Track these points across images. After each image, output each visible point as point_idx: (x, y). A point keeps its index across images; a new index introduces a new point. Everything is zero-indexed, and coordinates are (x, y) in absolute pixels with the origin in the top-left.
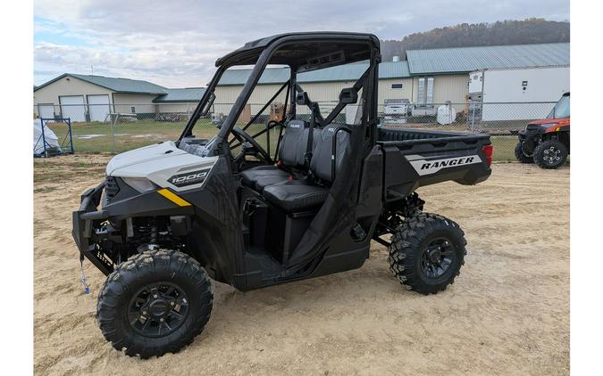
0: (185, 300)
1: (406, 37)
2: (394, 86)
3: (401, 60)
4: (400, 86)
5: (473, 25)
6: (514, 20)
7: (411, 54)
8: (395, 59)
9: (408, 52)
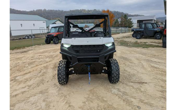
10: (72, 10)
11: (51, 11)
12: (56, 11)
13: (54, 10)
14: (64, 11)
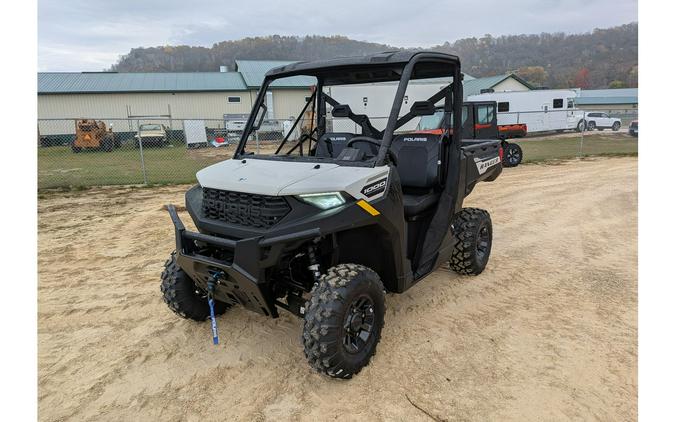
0: (371, 310)
1: (216, 45)
2: (231, 100)
3: (230, 70)
4: (238, 100)
5: (284, 37)
6: (321, 35)
7: (243, 65)
8: (223, 69)
9: (238, 63)
10: (607, 28)
11: (512, 39)
12: (534, 38)
13: (523, 37)
14: (568, 34)
